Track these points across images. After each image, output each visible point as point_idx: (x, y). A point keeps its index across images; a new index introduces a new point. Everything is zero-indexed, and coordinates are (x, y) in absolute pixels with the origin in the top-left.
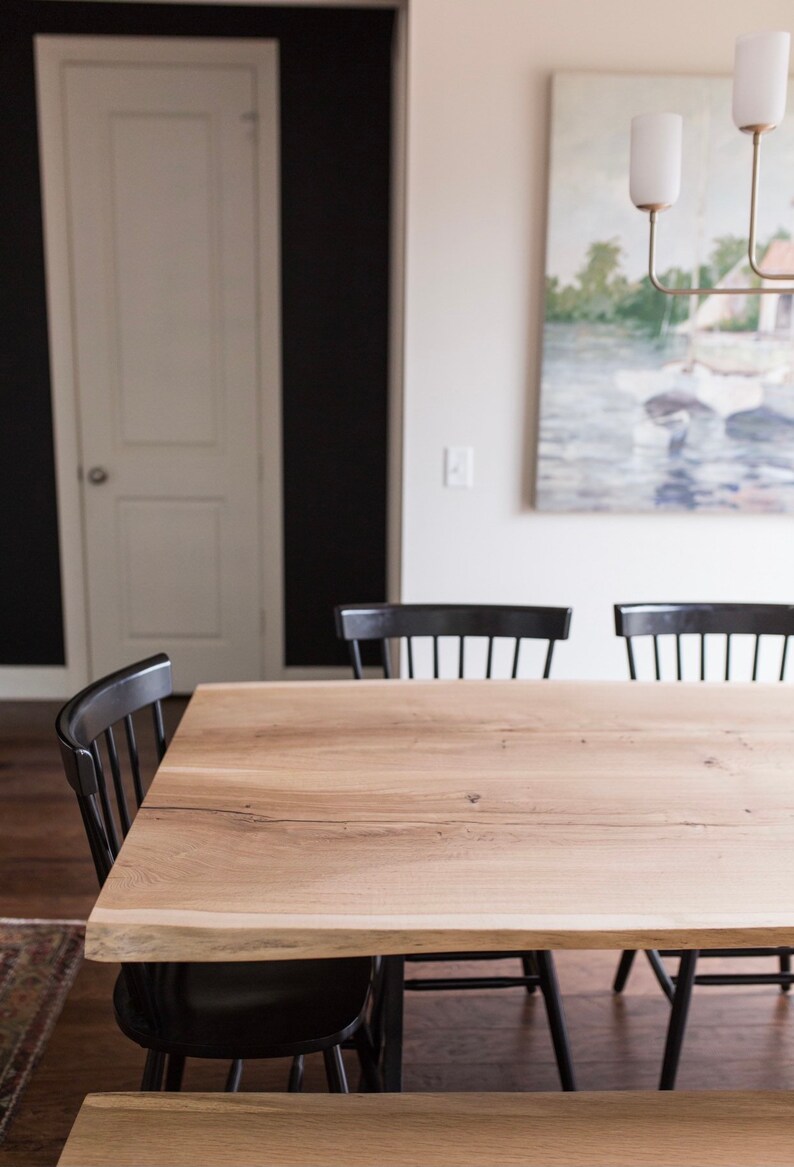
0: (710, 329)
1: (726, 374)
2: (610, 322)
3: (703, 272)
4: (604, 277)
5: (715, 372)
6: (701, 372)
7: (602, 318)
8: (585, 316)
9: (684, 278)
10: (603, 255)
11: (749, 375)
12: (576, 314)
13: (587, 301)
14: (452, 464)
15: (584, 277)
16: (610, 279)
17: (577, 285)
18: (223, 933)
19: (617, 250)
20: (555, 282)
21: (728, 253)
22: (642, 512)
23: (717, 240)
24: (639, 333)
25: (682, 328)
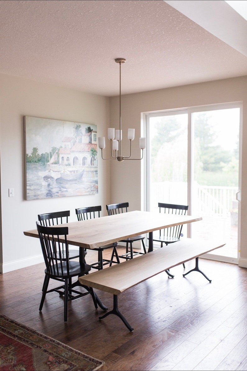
0: (52, 164)
1: (55, 172)
2: (37, 162)
3: (50, 153)
4: (36, 154)
5: (54, 171)
6: (51, 171)
7: (36, 162)
8: (33, 161)
9: (48, 154)
10: (35, 150)
11: (59, 172)
12: (31, 161)
13: (33, 158)
14: (10, 193)
15: (32, 154)
16: (37, 154)
17: (31, 155)
18: (104, 242)
19: (37, 149)
20: (28, 155)
21: (54, 149)
22: (45, 199)
23: (52, 148)
24: (42, 164)
25: (48, 163)
